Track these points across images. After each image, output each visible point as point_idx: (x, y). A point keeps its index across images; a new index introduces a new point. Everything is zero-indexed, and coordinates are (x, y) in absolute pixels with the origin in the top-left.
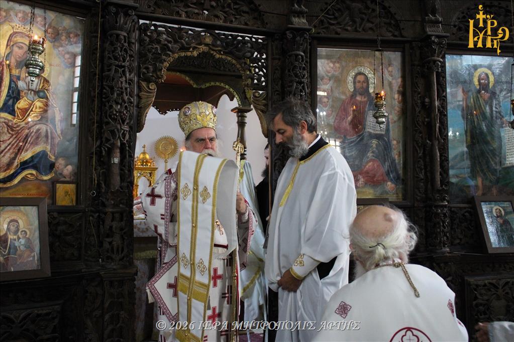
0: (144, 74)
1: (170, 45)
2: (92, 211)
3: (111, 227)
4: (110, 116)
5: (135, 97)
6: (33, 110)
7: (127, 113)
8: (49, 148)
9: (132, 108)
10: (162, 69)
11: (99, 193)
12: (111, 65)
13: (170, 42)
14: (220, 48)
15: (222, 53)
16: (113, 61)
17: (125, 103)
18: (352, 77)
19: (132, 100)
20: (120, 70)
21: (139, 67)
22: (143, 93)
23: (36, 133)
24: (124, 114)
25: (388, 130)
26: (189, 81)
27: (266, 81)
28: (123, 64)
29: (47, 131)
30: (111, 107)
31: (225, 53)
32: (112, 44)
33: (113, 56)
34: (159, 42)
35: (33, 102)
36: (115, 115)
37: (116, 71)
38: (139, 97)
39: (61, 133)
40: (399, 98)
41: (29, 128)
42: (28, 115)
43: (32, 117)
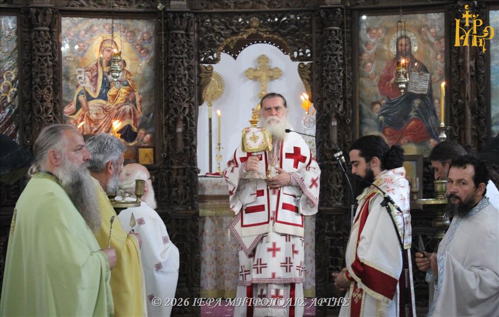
2: (163, 168)
3: (176, 180)
4: (173, 97)
5: (196, 78)
6: (120, 95)
7: (186, 93)
8: (132, 122)
9: (192, 88)
11: (168, 154)
12: (172, 58)
13: (222, 29)
14: (265, 30)
15: (268, 33)
16: (173, 55)
17: (184, 86)
19: (193, 81)
20: (179, 61)
22: (202, 74)
23: (123, 112)
24: (184, 95)
25: (430, 88)
28: (181, 56)
29: (130, 110)
30: (174, 90)
31: (271, 33)
32: (172, 41)
33: (174, 51)
35: (119, 89)
36: (177, 96)
37: (176, 62)
38: (200, 78)
39: (141, 111)
40: (441, 58)
41: (118, 109)
42: (116, 100)
43: (120, 100)
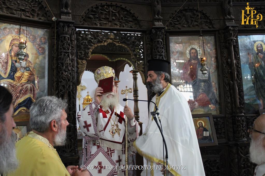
0: (80, 56)
1: (92, 40)
4: (62, 78)
5: (76, 68)
6: (24, 77)
7: (71, 76)
8: (32, 96)
9: (74, 73)
10: (89, 53)
12: (61, 52)
13: (92, 39)
14: (118, 40)
15: (119, 42)
16: (62, 50)
17: (70, 71)
18: (189, 51)
19: (74, 69)
20: (67, 54)
21: (77, 53)
22: (79, 65)
23: (25, 88)
24: (69, 77)
25: (209, 77)
26: (107, 58)
27: (143, 56)
28: (68, 51)
29: (31, 87)
30: (62, 73)
31: (121, 43)
32: (62, 41)
33: (63, 47)
34: (87, 39)
35: (23, 73)
36: (65, 77)
37: (64, 55)
38: (78, 68)
39: (38, 88)
40: (214, 60)
41: (22, 86)
42: (21, 80)
43: (23, 81)
